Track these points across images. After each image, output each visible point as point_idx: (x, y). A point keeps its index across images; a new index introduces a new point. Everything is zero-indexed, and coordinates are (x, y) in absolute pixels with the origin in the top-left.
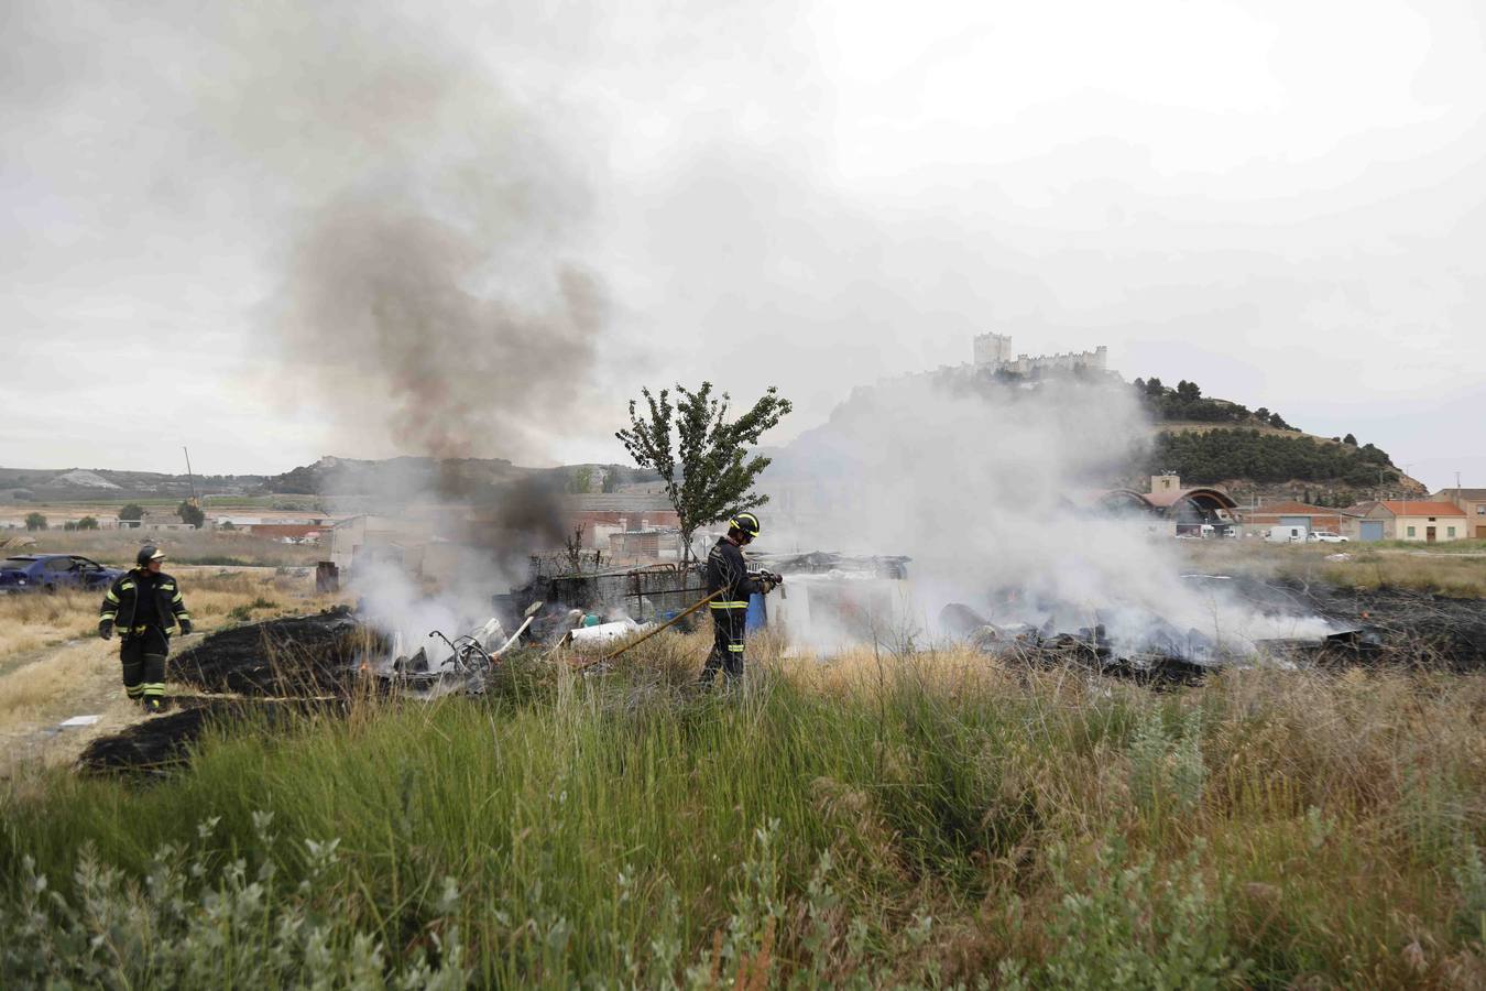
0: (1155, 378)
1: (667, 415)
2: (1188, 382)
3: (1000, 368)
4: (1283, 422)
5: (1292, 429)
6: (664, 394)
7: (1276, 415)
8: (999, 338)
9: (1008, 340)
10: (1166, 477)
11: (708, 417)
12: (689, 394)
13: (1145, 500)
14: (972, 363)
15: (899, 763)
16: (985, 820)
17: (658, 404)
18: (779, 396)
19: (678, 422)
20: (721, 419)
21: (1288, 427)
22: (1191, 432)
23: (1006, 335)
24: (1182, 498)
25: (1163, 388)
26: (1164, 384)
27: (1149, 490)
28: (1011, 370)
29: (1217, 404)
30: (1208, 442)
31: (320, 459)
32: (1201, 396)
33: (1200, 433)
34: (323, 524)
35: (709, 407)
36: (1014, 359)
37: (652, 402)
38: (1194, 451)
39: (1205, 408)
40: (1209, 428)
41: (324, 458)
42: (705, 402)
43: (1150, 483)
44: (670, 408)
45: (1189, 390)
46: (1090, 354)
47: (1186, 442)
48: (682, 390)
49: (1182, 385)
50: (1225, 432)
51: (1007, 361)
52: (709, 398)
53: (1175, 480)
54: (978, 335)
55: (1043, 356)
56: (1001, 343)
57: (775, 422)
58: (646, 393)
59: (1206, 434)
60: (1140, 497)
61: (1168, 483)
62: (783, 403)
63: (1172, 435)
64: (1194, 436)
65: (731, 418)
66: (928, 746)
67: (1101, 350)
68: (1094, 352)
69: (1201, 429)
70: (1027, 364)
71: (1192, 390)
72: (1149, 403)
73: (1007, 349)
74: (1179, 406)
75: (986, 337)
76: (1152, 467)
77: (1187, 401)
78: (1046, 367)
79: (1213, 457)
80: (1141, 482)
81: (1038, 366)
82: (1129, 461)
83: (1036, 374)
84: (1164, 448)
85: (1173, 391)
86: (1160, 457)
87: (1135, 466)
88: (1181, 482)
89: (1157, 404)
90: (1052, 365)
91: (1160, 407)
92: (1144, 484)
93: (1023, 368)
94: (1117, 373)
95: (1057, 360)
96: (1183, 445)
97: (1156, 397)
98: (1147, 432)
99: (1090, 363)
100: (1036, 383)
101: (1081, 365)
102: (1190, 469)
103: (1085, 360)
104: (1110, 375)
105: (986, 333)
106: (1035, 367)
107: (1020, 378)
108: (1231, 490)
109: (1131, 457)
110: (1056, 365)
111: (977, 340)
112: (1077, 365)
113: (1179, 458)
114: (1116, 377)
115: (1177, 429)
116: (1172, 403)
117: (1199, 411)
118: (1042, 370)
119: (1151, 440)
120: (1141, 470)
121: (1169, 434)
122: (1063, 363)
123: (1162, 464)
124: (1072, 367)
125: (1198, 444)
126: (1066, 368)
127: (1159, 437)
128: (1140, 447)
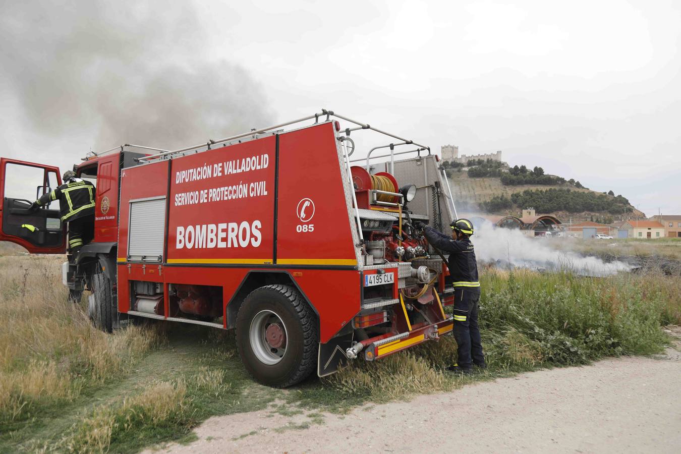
0: (523, 165)
2: (538, 167)
3: (453, 161)
4: (581, 185)
5: (585, 188)
7: (578, 182)
8: (453, 148)
9: (457, 148)
10: (529, 210)
13: (520, 220)
14: (441, 159)
21: (583, 188)
22: (540, 190)
23: (456, 146)
24: (537, 220)
25: (527, 170)
26: (528, 168)
27: (521, 216)
28: (458, 162)
29: (551, 177)
30: (548, 195)
32: (544, 174)
33: (544, 190)
36: (459, 157)
38: (541, 198)
39: (546, 179)
40: (547, 188)
43: (522, 213)
45: (539, 171)
46: (494, 155)
47: (538, 194)
49: (536, 169)
50: (555, 190)
51: (456, 158)
53: (533, 211)
54: (443, 146)
55: (472, 156)
56: (454, 149)
59: (546, 191)
60: (518, 219)
61: (530, 213)
64: (541, 191)
67: (499, 152)
68: (496, 154)
69: (544, 188)
70: (466, 159)
71: (540, 171)
72: (521, 177)
73: (457, 152)
74: (534, 178)
75: (447, 147)
76: (523, 206)
77: (538, 176)
78: (474, 160)
79: (550, 201)
80: (517, 212)
81: (470, 160)
82: (512, 203)
83: (470, 164)
84: (528, 197)
85: (532, 171)
86: (526, 201)
87: (515, 206)
88: (536, 213)
89: (524, 177)
90: (477, 160)
91: (526, 178)
92: (519, 213)
93: (464, 161)
94: (506, 163)
95: (479, 158)
96: (536, 196)
97: (524, 174)
98: (520, 190)
99: (494, 159)
100: (470, 168)
101: (490, 159)
102: (540, 206)
103: (492, 158)
104: (503, 164)
105: (447, 145)
106: (469, 160)
107: (462, 165)
108: (558, 216)
109: (513, 201)
110: (479, 160)
111: (443, 148)
112: (488, 159)
113: (534, 201)
114: (506, 165)
115: (533, 188)
116: (531, 177)
117: (543, 180)
118: (472, 162)
119: (521, 194)
120: (518, 207)
121: (530, 191)
122: (482, 159)
123: (527, 204)
124: (486, 160)
125: (543, 195)
126: (483, 161)
127: (525, 192)
128: (517, 197)
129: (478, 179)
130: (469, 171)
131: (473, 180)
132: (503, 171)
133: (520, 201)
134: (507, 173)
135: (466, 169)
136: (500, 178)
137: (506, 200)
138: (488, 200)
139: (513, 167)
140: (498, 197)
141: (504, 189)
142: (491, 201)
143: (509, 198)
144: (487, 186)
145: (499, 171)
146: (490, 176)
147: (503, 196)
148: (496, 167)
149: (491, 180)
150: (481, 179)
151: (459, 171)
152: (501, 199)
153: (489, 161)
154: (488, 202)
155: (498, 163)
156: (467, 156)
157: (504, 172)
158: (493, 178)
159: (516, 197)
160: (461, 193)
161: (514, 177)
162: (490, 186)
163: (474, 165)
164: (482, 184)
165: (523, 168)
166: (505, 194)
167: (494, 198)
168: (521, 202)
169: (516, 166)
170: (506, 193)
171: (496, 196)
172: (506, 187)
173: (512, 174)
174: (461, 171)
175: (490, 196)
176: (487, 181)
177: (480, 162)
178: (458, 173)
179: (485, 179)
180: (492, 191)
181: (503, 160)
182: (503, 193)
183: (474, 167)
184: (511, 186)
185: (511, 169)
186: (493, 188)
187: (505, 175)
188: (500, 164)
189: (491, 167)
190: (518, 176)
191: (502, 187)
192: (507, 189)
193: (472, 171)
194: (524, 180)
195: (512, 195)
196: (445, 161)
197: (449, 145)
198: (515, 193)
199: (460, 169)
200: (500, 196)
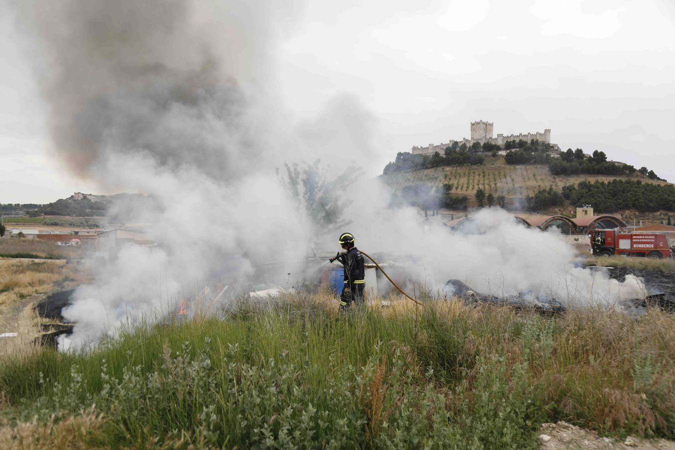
0: (580, 149)
2: (599, 151)
3: (486, 142)
4: (656, 176)
5: (661, 180)
7: (652, 171)
8: (486, 124)
9: (491, 125)
10: (585, 208)
13: (572, 222)
14: (470, 139)
15: (423, 336)
17: (292, 169)
21: (658, 179)
22: (600, 181)
23: (490, 122)
24: (595, 221)
25: (584, 155)
26: (585, 152)
27: (575, 216)
28: (493, 143)
29: (616, 164)
30: (611, 188)
31: (73, 194)
32: (607, 160)
33: (606, 182)
34: (79, 234)
36: (495, 136)
38: (602, 193)
39: (609, 167)
40: (611, 179)
41: (75, 193)
43: (576, 212)
45: (599, 156)
46: (541, 134)
47: (598, 187)
49: (596, 153)
50: (621, 182)
51: (490, 138)
53: (590, 210)
54: (473, 122)
55: (512, 135)
56: (488, 126)
59: (609, 183)
60: (569, 221)
61: (586, 212)
63: (589, 182)
64: (603, 183)
67: (547, 131)
68: (543, 133)
69: (606, 180)
70: (503, 140)
71: (602, 156)
72: (575, 163)
73: (491, 131)
74: (594, 166)
75: (478, 123)
76: (578, 202)
77: (598, 163)
78: (514, 141)
79: (613, 196)
80: (571, 211)
81: (509, 141)
82: (564, 198)
83: (509, 145)
84: (584, 191)
85: (590, 156)
86: (582, 196)
87: (567, 202)
88: (594, 212)
89: (580, 164)
90: (517, 140)
91: (582, 166)
92: (572, 212)
93: (500, 143)
94: (556, 145)
95: (521, 138)
96: (596, 189)
97: (580, 161)
98: (575, 181)
99: (540, 139)
100: (508, 151)
101: (535, 140)
102: (600, 204)
103: (538, 138)
104: (552, 147)
105: (478, 121)
106: (507, 141)
107: (498, 148)
108: (624, 216)
109: (565, 196)
110: (520, 140)
111: (473, 125)
112: (533, 140)
113: (593, 197)
114: (556, 148)
115: (592, 180)
116: (589, 164)
117: (605, 168)
118: (512, 143)
119: (576, 186)
120: (570, 204)
121: (587, 182)
122: (524, 139)
123: (583, 200)
124: (529, 142)
125: (604, 188)
126: (526, 142)
127: (581, 184)
128: (570, 191)
129: (518, 167)
130: (507, 155)
131: (512, 167)
132: (552, 156)
133: (574, 196)
134: (557, 159)
135: (503, 153)
136: (548, 165)
137: (556, 194)
138: (532, 195)
139: (565, 151)
140: (544, 191)
141: (553, 180)
142: (536, 195)
143: (560, 191)
144: (531, 176)
145: (547, 155)
146: (535, 163)
147: (551, 189)
148: (543, 151)
149: (536, 168)
150: (522, 167)
151: (494, 155)
152: (549, 193)
153: (534, 143)
154: (532, 197)
155: (546, 145)
156: (504, 135)
157: (553, 158)
158: (539, 166)
159: (568, 190)
160: (496, 184)
161: (566, 164)
162: (534, 175)
163: (514, 148)
164: (525, 173)
165: (579, 152)
166: (554, 187)
167: (539, 192)
168: (575, 198)
169: (570, 150)
170: (556, 185)
171: (542, 189)
172: (556, 177)
173: (564, 160)
174: (497, 156)
175: (535, 190)
176: (531, 169)
177: (522, 144)
178: (492, 158)
179: (528, 167)
180: (537, 182)
181: (552, 141)
182: (551, 186)
183: (513, 150)
184: (562, 176)
185: (562, 154)
186: (538, 178)
187: (555, 162)
188: (548, 147)
189: (536, 150)
190: (573, 163)
191: (551, 178)
192: (557, 180)
193: (511, 156)
194: (581, 168)
195: (563, 188)
196: (475, 142)
197: (481, 121)
198: (567, 186)
199: (495, 153)
200: (548, 189)
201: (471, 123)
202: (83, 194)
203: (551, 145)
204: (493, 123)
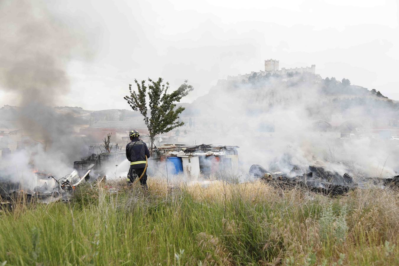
0: (334, 77)
1: (144, 90)
2: (346, 79)
3: (275, 72)
4: (381, 95)
5: (384, 97)
6: (143, 82)
7: (379, 91)
8: (274, 61)
9: (278, 62)
10: (337, 115)
11: (161, 91)
12: (153, 82)
13: (329, 124)
14: (264, 71)
15: (232, 227)
16: (264, 248)
17: (141, 85)
18: (188, 84)
19: (149, 93)
20: (166, 92)
22: (347, 98)
23: (277, 60)
24: (343, 123)
25: (336, 81)
26: (337, 79)
27: (330, 120)
28: (279, 73)
29: (357, 87)
30: (353, 102)
31: (4, 106)
32: (351, 84)
34: (5, 132)
35: (161, 87)
36: (280, 69)
37: (138, 85)
39: (352, 89)
40: (353, 97)
41: (5, 105)
42: (160, 85)
43: (331, 118)
44: (146, 87)
46: (309, 68)
47: (345, 102)
48: (150, 80)
49: (344, 80)
50: (359, 98)
51: (277, 70)
52: (161, 84)
53: (340, 117)
54: (267, 60)
55: (291, 68)
56: (275, 63)
57: (187, 93)
58: (136, 82)
59: (352, 99)
60: (327, 123)
61: (337, 118)
62: (190, 87)
63: (339, 99)
65: (170, 92)
66: (243, 220)
67: (313, 66)
68: (311, 67)
69: (350, 97)
71: (347, 82)
72: (331, 86)
73: (277, 65)
74: (342, 88)
75: (270, 61)
77: (345, 86)
78: (292, 72)
80: (328, 117)
81: (289, 72)
83: (289, 75)
84: (336, 104)
85: (340, 82)
86: (335, 108)
89: (334, 87)
90: (294, 72)
93: (284, 73)
94: (319, 75)
95: (296, 70)
97: (334, 85)
99: (309, 71)
100: (288, 79)
103: (307, 71)
104: (316, 76)
105: (270, 59)
107: (282, 77)
110: (296, 72)
111: (266, 61)
112: (304, 72)
113: (342, 108)
114: (319, 77)
115: (341, 97)
116: (340, 87)
117: (350, 90)
118: (291, 74)
122: (299, 71)
124: (302, 72)
126: (300, 73)
127: (334, 100)
130: (288, 82)
131: (290, 89)
132: (316, 81)
134: (320, 83)
135: (285, 80)
137: (318, 106)
139: (325, 79)
145: (313, 82)
147: (316, 103)
148: (311, 79)
155: (312, 75)
156: (286, 69)
163: (292, 77)
165: (333, 79)
169: (327, 78)
173: (324, 84)
174: (281, 82)
177: (297, 74)
185: (323, 80)
188: (314, 76)
189: (306, 78)
193: (290, 82)
196: (267, 72)
197: (271, 59)
199: (280, 80)
201: (265, 61)
202: (10, 106)
203: (316, 75)
204: (279, 61)
